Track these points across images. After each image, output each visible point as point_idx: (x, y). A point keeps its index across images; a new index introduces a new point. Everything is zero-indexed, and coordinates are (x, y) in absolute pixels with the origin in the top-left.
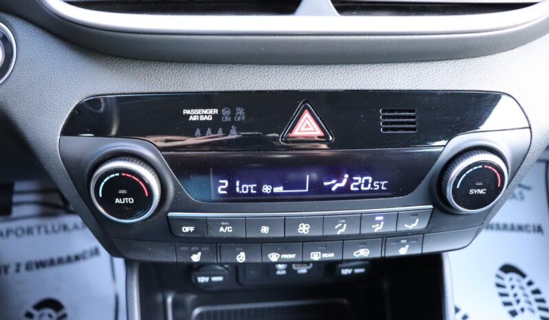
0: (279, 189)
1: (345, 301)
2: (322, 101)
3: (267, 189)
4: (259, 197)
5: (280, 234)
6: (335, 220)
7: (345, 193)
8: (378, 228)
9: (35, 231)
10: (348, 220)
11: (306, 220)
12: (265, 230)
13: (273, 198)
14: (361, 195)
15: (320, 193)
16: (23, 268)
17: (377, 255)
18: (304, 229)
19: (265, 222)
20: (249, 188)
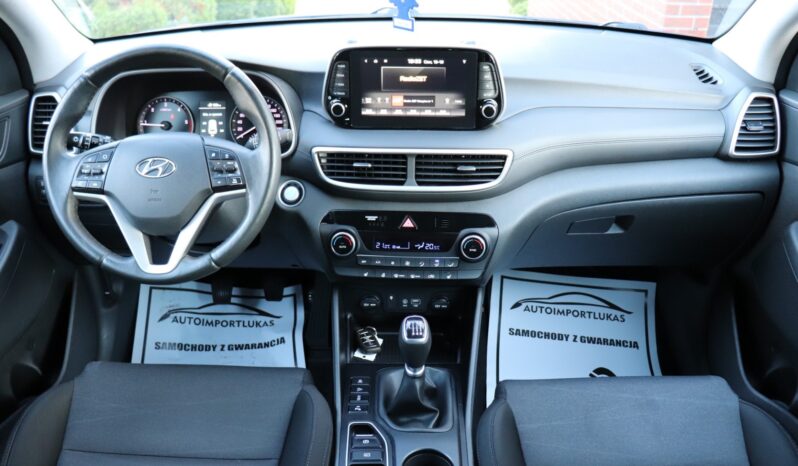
0: (399, 247)
1: (442, 334)
2: (414, 216)
3: (394, 247)
4: (391, 250)
5: (399, 265)
6: (419, 260)
7: (423, 249)
8: (437, 265)
9: (236, 324)
10: (424, 261)
11: (408, 260)
12: (393, 263)
13: (396, 250)
14: (429, 251)
15: (414, 249)
16: (226, 348)
17: (438, 278)
18: (408, 264)
19: (392, 260)
20: (387, 246)
